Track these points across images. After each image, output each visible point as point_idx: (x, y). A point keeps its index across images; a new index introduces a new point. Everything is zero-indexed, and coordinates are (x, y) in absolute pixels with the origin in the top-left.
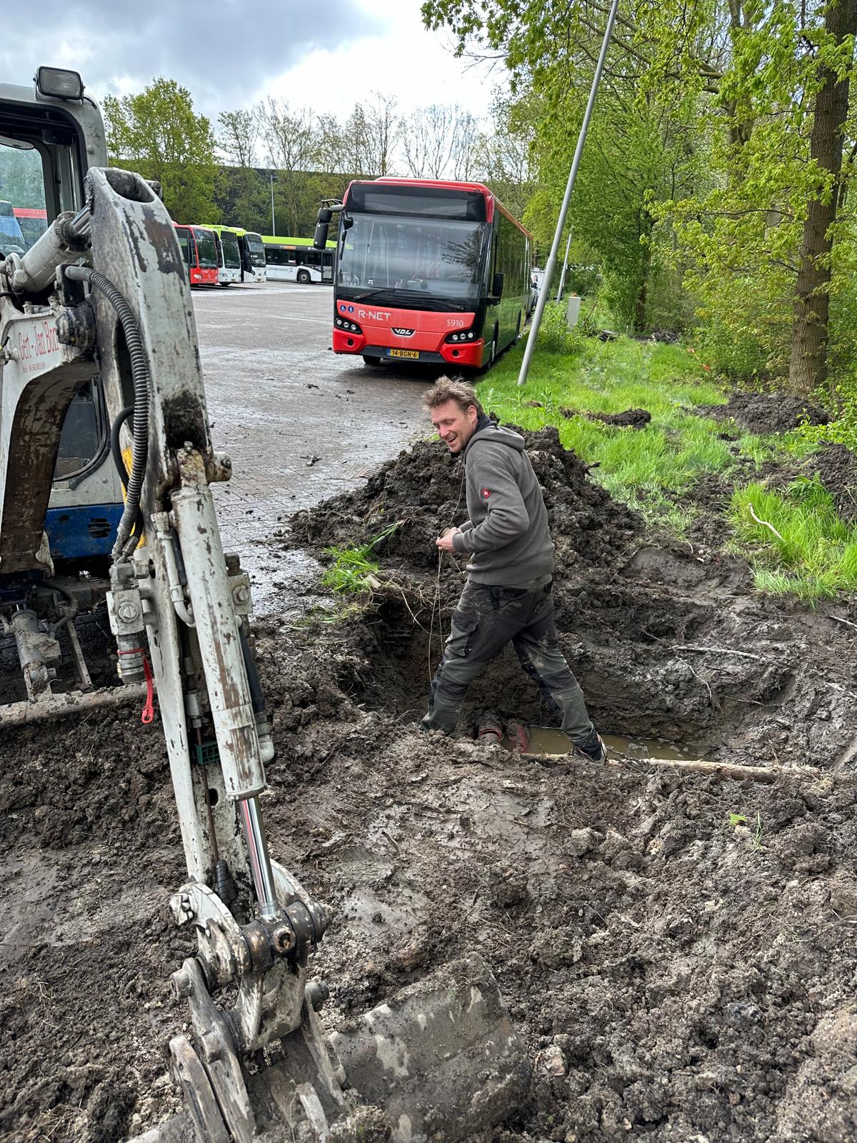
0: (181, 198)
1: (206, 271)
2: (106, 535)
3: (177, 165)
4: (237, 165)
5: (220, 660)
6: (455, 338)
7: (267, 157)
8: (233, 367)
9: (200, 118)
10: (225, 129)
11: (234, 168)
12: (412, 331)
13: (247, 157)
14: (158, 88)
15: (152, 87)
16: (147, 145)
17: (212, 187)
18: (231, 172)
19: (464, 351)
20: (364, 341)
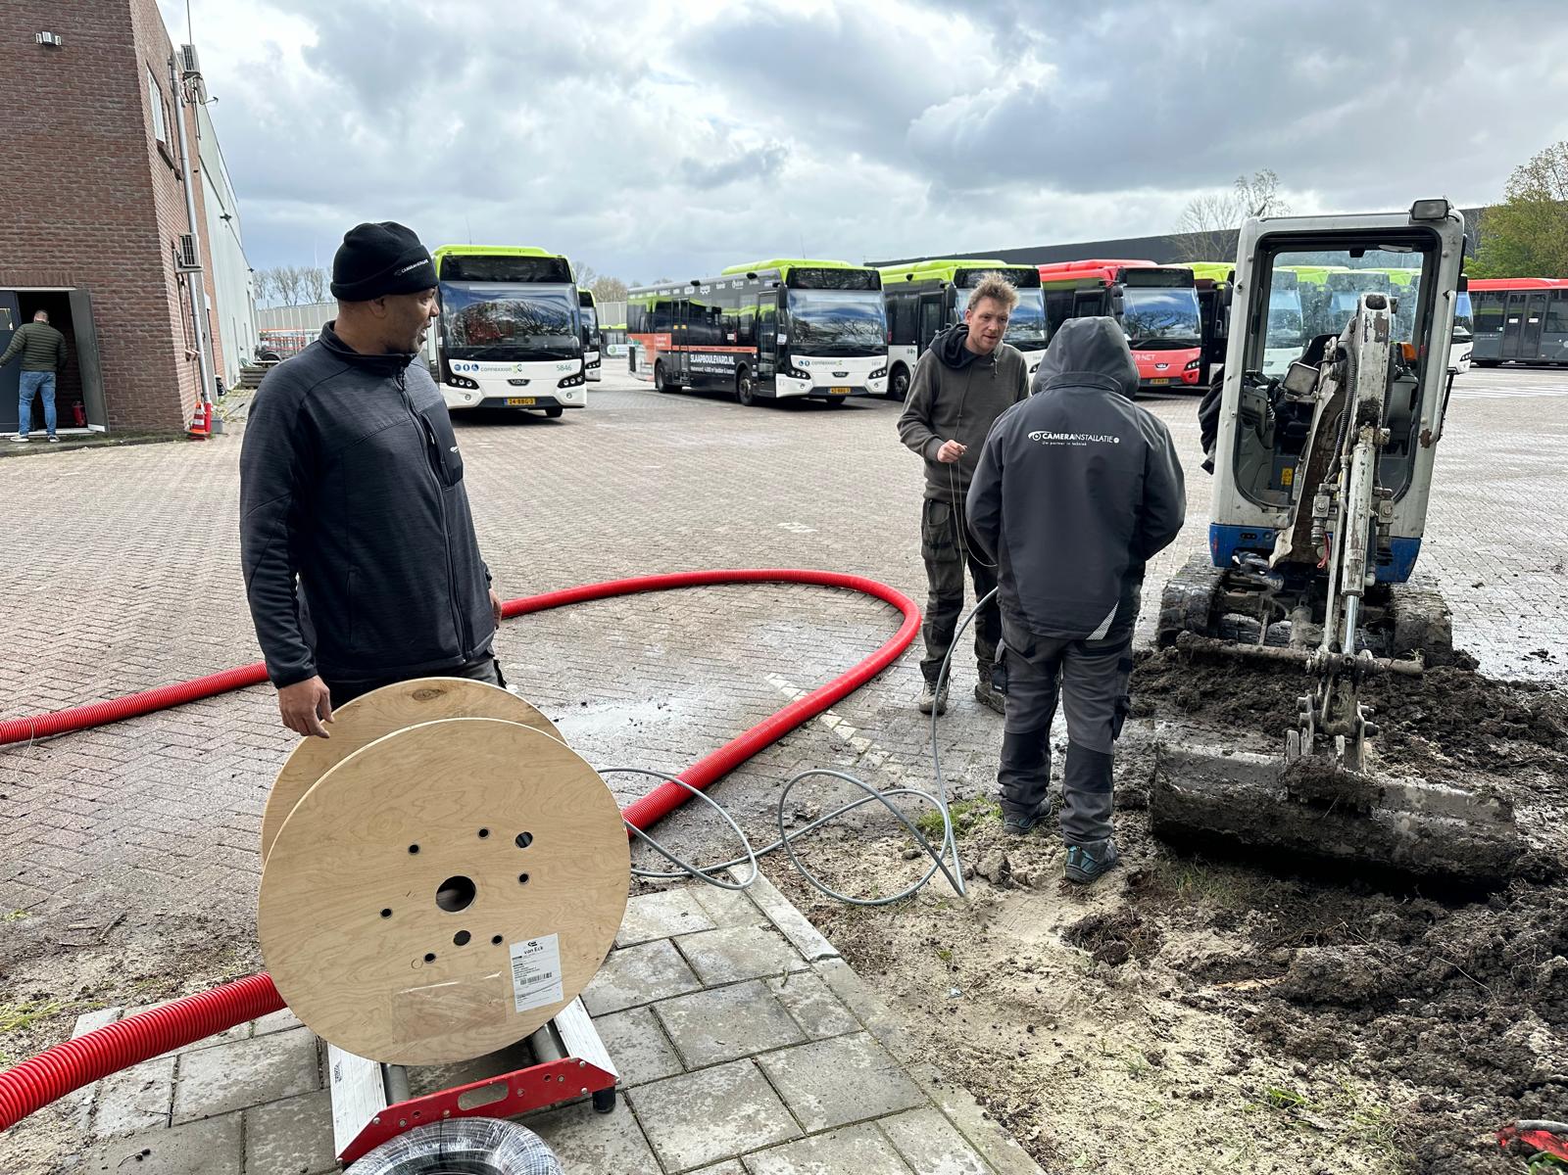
2: (1387, 564)
5: (1354, 527)
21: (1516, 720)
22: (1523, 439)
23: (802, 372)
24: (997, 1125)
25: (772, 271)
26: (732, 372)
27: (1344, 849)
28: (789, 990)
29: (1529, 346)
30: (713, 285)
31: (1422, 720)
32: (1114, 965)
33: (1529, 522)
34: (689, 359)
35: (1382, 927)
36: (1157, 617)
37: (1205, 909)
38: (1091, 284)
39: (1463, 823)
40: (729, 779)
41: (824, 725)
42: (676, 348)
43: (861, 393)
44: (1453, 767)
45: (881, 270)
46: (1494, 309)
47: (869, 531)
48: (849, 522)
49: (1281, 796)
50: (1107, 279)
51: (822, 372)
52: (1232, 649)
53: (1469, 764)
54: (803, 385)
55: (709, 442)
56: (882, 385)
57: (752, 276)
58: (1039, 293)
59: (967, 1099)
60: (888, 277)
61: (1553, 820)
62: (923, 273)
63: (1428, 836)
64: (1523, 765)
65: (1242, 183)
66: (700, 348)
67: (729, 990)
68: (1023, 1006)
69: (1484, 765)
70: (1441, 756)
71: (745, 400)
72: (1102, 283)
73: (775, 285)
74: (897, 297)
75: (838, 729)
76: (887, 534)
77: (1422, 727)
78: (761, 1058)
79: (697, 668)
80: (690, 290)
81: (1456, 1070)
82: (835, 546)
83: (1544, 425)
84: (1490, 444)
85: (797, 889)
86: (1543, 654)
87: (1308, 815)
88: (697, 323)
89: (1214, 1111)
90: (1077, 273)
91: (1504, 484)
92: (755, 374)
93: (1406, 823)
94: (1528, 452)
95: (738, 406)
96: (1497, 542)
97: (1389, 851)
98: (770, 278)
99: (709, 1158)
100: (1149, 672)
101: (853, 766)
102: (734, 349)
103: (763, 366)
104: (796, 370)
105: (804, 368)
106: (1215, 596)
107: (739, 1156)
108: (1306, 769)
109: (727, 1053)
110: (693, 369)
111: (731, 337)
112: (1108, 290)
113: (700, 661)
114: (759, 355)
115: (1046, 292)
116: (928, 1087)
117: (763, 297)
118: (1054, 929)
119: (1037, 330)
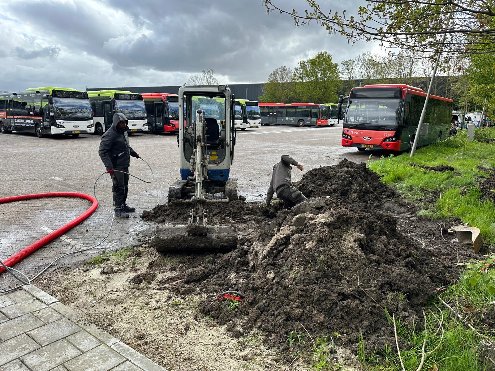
0: (324, 93)
1: (323, 120)
3: (324, 82)
4: (347, 79)
5: (198, 166)
6: (388, 140)
7: (360, 75)
8: (306, 152)
9: (334, 63)
10: (344, 66)
11: (346, 80)
12: (370, 138)
13: (352, 76)
14: (319, 55)
15: (317, 54)
16: (313, 76)
17: (336, 88)
18: (345, 82)
19: (391, 145)
20: (352, 142)
21: (248, 211)
22: (269, 144)
23: (61, 126)
24: (102, 329)
25: (46, 91)
26: (33, 126)
27: (202, 245)
28: (40, 313)
29: (275, 120)
30: (22, 95)
31: (229, 213)
32: (139, 284)
33: (265, 164)
34: (14, 121)
35: (209, 261)
36: (168, 195)
37: (168, 267)
38: (159, 100)
39: (227, 234)
40: (24, 261)
41: (61, 239)
42: (8, 117)
43: (85, 132)
44: (235, 223)
45: (88, 92)
46: (266, 110)
47: (83, 178)
48: (77, 175)
49: (187, 235)
50: (163, 99)
51: (69, 126)
52: (185, 201)
53: (238, 222)
54: (62, 130)
55: (23, 151)
56: (92, 130)
57: (38, 92)
58: (143, 102)
59: (94, 326)
60: (91, 94)
61: (253, 232)
62: (104, 94)
63: (219, 238)
64: (250, 220)
65: (204, 72)
66: (19, 117)
67: (19, 318)
68: (113, 300)
69: (241, 222)
70: (232, 221)
71: (39, 135)
72: (162, 100)
73: (47, 96)
74: (95, 101)
75: (66, 240)
76: (90, 178)
77: (228, 215)
78: (28, 333)
79: (13, 228)
80: (13, 97)
81: (216, 288)
82: (71, 184)
83: (275, 140)
84: (262, 145)
85: (46, 288)
86: (260, 195)
87: (193, 238)
88: (16, 107)
89: (159, 310)
90: (155, 96)
91: (262, 155)
92: (42, 126)
93: (215, 236)
94: (270, 147)
95: (37, 138)
96: (258, 170)
97: (211, 243)
98: (45, 93)
99: (8, 361)
100: (164, 210)
101: (70, 250)
102: (33, 118)
103: (46, 124)
104: (59, 125)
105: (61, 124)
106: (183, 188)
107: (19, 358)
108: (191, 226)
109: (17, 334)
110: (16, 124)
111: (31, 113)
112: (164, 102)
113: (15, 226)
114: (43, 119)
115: (145, 102)
116: (82, 326)
117: (43, 100)
118: (127, 281)
119: (143, 113)
